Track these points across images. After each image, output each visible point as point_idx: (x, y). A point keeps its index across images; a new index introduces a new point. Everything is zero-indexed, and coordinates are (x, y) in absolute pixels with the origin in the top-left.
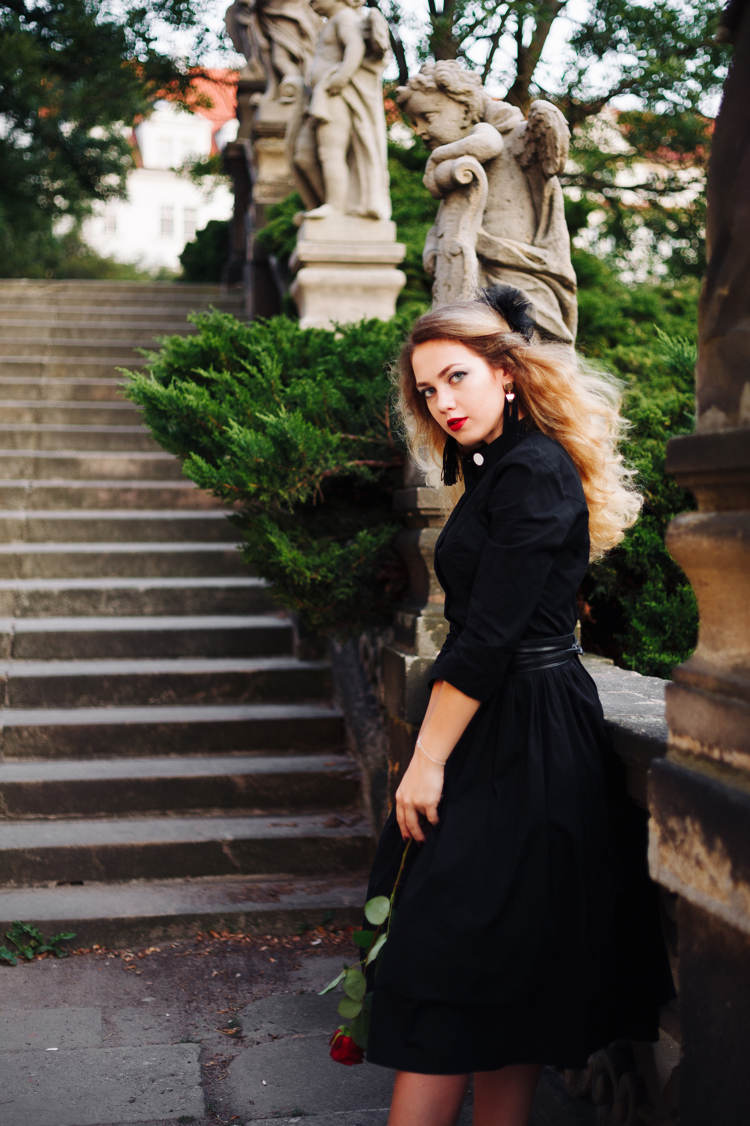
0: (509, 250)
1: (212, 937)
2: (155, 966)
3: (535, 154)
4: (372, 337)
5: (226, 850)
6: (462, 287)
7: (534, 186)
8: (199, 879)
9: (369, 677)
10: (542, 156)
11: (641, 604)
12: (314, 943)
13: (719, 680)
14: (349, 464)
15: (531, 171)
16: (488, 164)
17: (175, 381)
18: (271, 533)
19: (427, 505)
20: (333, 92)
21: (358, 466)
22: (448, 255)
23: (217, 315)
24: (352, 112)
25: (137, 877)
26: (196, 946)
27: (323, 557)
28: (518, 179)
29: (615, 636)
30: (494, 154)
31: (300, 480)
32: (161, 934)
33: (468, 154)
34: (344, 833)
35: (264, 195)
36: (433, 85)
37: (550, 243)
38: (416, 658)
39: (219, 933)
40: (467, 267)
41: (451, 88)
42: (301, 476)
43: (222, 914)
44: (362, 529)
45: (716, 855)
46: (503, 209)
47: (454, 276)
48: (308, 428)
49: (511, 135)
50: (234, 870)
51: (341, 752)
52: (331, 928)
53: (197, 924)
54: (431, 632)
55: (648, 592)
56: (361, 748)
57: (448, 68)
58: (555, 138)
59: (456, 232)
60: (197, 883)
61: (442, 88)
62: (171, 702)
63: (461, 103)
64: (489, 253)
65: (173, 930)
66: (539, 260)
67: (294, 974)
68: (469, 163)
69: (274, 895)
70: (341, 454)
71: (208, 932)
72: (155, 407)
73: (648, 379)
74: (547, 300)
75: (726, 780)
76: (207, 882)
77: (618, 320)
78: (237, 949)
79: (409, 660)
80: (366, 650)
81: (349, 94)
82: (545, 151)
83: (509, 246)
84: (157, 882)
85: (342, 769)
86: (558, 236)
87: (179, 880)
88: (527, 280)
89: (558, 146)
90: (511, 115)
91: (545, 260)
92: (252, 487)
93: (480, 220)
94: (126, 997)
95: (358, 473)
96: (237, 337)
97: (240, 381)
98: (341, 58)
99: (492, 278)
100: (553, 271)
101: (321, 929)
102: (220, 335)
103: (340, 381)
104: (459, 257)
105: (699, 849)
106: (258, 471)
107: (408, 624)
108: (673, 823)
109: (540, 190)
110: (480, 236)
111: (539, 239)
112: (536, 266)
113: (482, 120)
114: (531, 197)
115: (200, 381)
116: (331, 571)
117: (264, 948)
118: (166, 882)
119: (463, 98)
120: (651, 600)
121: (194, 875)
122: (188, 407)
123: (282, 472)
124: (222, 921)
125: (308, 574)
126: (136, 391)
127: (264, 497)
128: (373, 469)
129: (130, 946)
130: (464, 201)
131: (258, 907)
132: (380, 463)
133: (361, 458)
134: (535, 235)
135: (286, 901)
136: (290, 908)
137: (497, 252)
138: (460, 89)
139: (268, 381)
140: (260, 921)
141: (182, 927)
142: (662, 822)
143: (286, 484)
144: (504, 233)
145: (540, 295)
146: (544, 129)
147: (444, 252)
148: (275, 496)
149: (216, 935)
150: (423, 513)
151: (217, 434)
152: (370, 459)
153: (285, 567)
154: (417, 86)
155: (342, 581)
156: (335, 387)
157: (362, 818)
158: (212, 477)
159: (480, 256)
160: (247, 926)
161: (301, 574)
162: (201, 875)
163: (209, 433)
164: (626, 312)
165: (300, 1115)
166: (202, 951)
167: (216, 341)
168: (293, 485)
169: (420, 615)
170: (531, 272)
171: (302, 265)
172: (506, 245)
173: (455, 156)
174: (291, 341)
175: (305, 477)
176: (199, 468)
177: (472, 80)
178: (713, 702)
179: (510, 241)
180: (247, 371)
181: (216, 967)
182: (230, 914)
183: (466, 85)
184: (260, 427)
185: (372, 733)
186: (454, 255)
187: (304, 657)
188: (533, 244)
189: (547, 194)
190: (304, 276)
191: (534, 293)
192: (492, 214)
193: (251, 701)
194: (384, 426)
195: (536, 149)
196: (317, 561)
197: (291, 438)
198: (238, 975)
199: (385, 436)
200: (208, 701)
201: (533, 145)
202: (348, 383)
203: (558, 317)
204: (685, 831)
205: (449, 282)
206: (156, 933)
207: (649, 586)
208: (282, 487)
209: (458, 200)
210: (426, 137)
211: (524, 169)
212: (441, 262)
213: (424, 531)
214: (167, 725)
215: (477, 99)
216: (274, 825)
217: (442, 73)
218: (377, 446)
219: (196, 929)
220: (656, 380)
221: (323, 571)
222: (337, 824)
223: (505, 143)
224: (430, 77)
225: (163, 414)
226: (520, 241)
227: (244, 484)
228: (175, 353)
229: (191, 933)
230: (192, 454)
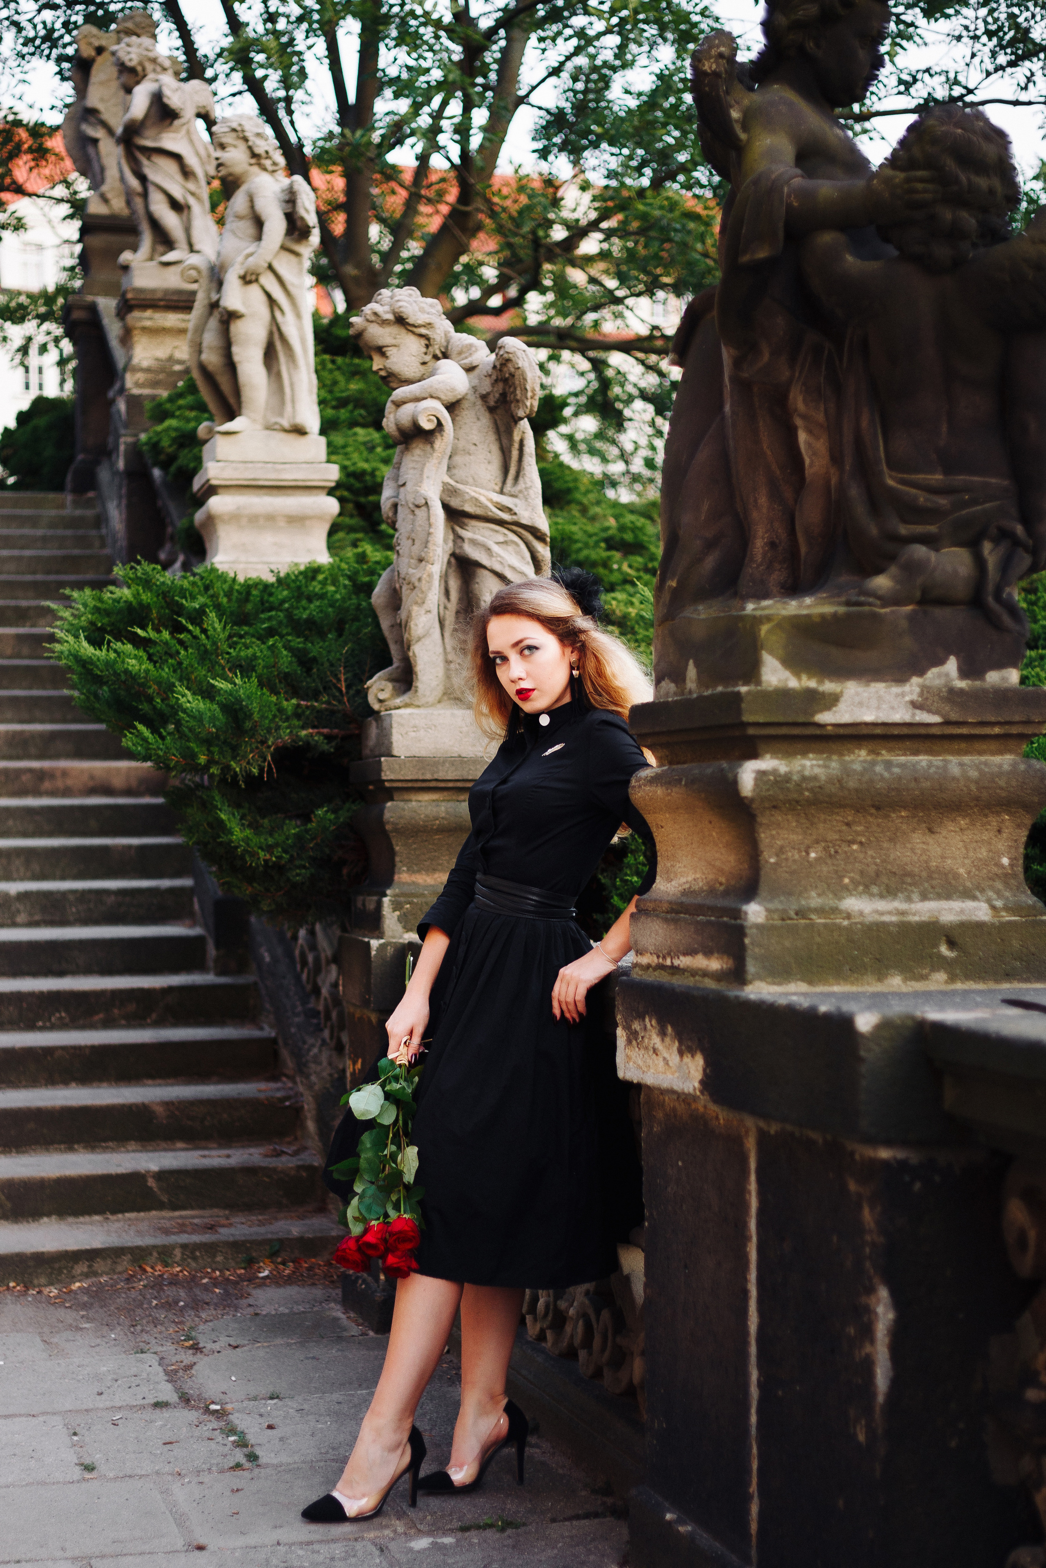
0: (476, 499)
1: (145, 1271)
2: (86, 1299)
3: (504, 395)
4: (316, 587)
5: (151, 1183)
6: (427, 542)
7: (502, 429)
8: (120, 1216)
9: (309, 987)
10: (510, 397)
11: (622, 880)
12: (261, 1275)
13: (670, 903)
14: (303, 733)
15: (499, 411)
16: (452, 407)
17: (109, 642)
18: (220, 810)
19: (392, 777)
20: (248, 279)
21: (311, 735)
22: (411, 506)
23: (146, 568)
24: (272, 301)
25: (49, 1215)
26: (128, 1280)
27: (276, 835)
28: (485, 420)
29: (595, 916)
30: (459, 397)
31: (251, 752)
32: (85, 1270)
33: (432, 397)
34: (286, 1163)
35: (137, 385)
36: (390, 317)
37: (520, 491)
38: (382, 941)
39: (152, 1268)
40: (432, 520)
41: (410, 321)
42: (254, 746)
43: (155, 1247)
44: (320, 806)
45: (668, 1040)
46: (470, 454)
47: (419, 529)
48: (263, 694)
49: (476, 372)
50: (160, 1206)
51: (275, 1078)
52: (279, 1260)
53: (127, 1258)
54: (397, 913)
55: (629, 866)
56: (302, 1068)
57: (407, 299)
58: (525, 380)
59: (419, 481)
60: (118, 1220)
61: (400, 321)
62: (63, 1026)
63: (421, 336)
64: (455, 503)
65: (100, 1265)
66: (509, 510)
67: (244, 1302)
68: (433, 408)
69: (211, 1228)
70: (296, 722)
71: (140, 1267)
72: (89, 672)
73: (634, 633)
74: (519, 553)
75: (677, 981)
76: (130, 1219)
77: (600, 553)
78: (174, 1282)
79: (375, 943)
80: (303, 955)
81: (269, 282)
82: (514, 391)
83: (477, 496)
84: (71, 1219)
85: (279, 1094)
86: (529, 484)
87: (97, 1218)
88: (497, 531)
89: (528, 388)
90: (476, 350)
91: (516, 510)
92: (202, 759)
93: (445, 468)
94: (61, 1325)
95: (313, 743)
96: (169, 592)
97: (181, 642)
98: (259, 237)
99: (458, 529)
100: (524, 522)
101: (267, 1261)
102: (151, 591)
103: (290, 641)
104: (424, 508)
105: (656, 1040)
106: (208, 742)
107: (371, 906)
108: (636, 1026)
109: (510, 433)
110: (445, 484)
111: (508, 487)
112: (506, 516)
113: (445, 356)
114: (499, 440)
115: (138, 642)
116: (285, 851)
117: (205, 1281)
118: (81, 1219)
119: (423, 331)
120: (632, 875)
121: (114, 1212)
122: (126, 671)
123: (234, 742)
124: (155, 1254)
125: (262, 854)
126: (67, 653)
127: (214, 770)
128: (329, 738)
129: (51, 1284)
130: (428, 447)
131: (196, 1238)
132: (336, 731)
133: (314, 727)
134: (504, 482)
135: (225, 1234)
136: (231, 1239)
137: (464, 501)
138: (420, 322)
139: (214, 643)
140: (198, 1254)
141: (109, 1262)
142: (627, 1028)
143: (238, 755)
144: (470, 480)
145: (510, 548)
146: (512, 370)
147: (407, 502)
148: (227, 768)
149: (149, 1269)
150: (387, 784)
151: (158, 700)
152: (324, 727)
153: (237, 847)
154: (373, 318)
155: (298, 863)
156: (285, 647)
157: (304, 1149)
158: (159, 748)
159: (446, 507)
160: (183, 1259)
161: (254, 854)
162: (122, 1211)
163: (150, 699)
164: (611, 544)
165: (278, 1397)
166: (135, 1285)
167: (146, 597)
168: (244, 757)
169: (385, 895)
170: (501, 523)
171: (211, 490)
172: (473, 494)
173: (418, 399)
174: (229, 594)
175: (257, 748)
176: (145, 740)
177: (433, 311)
178: (666, 920)
179: (477, 489)
180: (189, 632)
181: (155, 1298)
182: (164, 1246)
183: (426, 316)
184: (208, 693)
185: (315, 1050)
186: (418, 506)
187: (219, 973)
188: (502, 492)
189: (517, 438)
190: (216, 504)
191: (504, 546)
192: (458, 459)
193: (159, 1023)
194: (340, 691)
195: (504, 389)
196: (271, 841)
197: (247, 706)
198: (182, 1303)
199: (340, 702)
200: (108, 1024)
201: (501, 385)
202: (297, 642)
203: (530, 570)
204: (645, 1028)
205: (413, 535)
206: (81, 1268)
207: (630, 859)
208: (234, 758)
209: (421, 446)
210: (383, 373)
211: (491, 410)
212: (402, 512)
213: (389, 804)
214: (64, 1048)
215: (438, 331)
216: (204, 1156)
217: (400, 304)
218: (333, 712)
219: (125, 1262)
220: (642, 633)
221: (278, 851)
222: (279, 1154)
223: (470, 382)
224: (387, 308)
225: (99, 680)
226: (488, 490)
227: (194, 756)
228: (97, 610)
229: (119, 1268)
230: (136, 723)
